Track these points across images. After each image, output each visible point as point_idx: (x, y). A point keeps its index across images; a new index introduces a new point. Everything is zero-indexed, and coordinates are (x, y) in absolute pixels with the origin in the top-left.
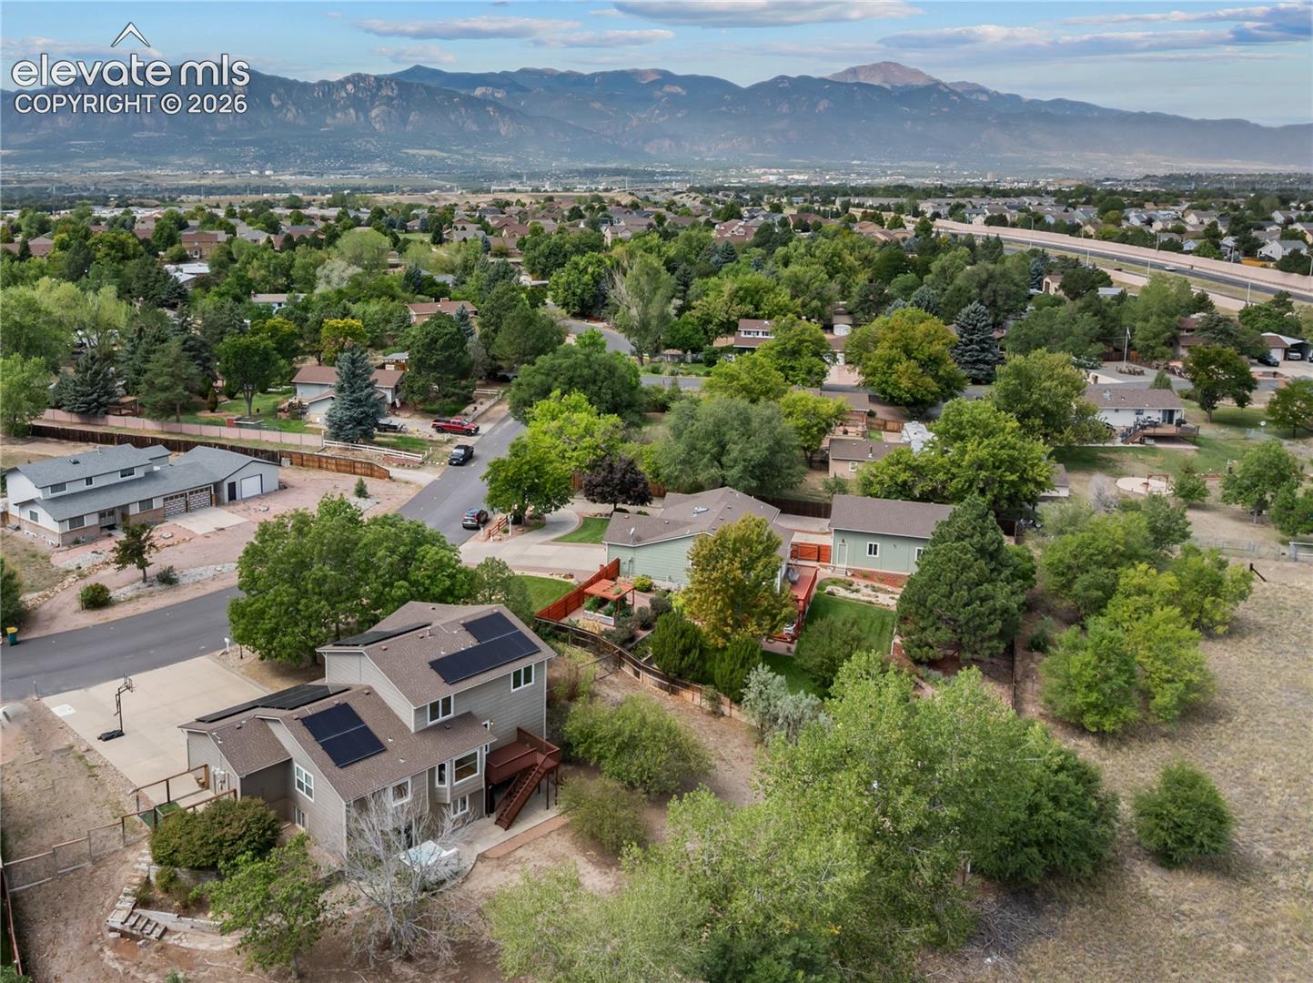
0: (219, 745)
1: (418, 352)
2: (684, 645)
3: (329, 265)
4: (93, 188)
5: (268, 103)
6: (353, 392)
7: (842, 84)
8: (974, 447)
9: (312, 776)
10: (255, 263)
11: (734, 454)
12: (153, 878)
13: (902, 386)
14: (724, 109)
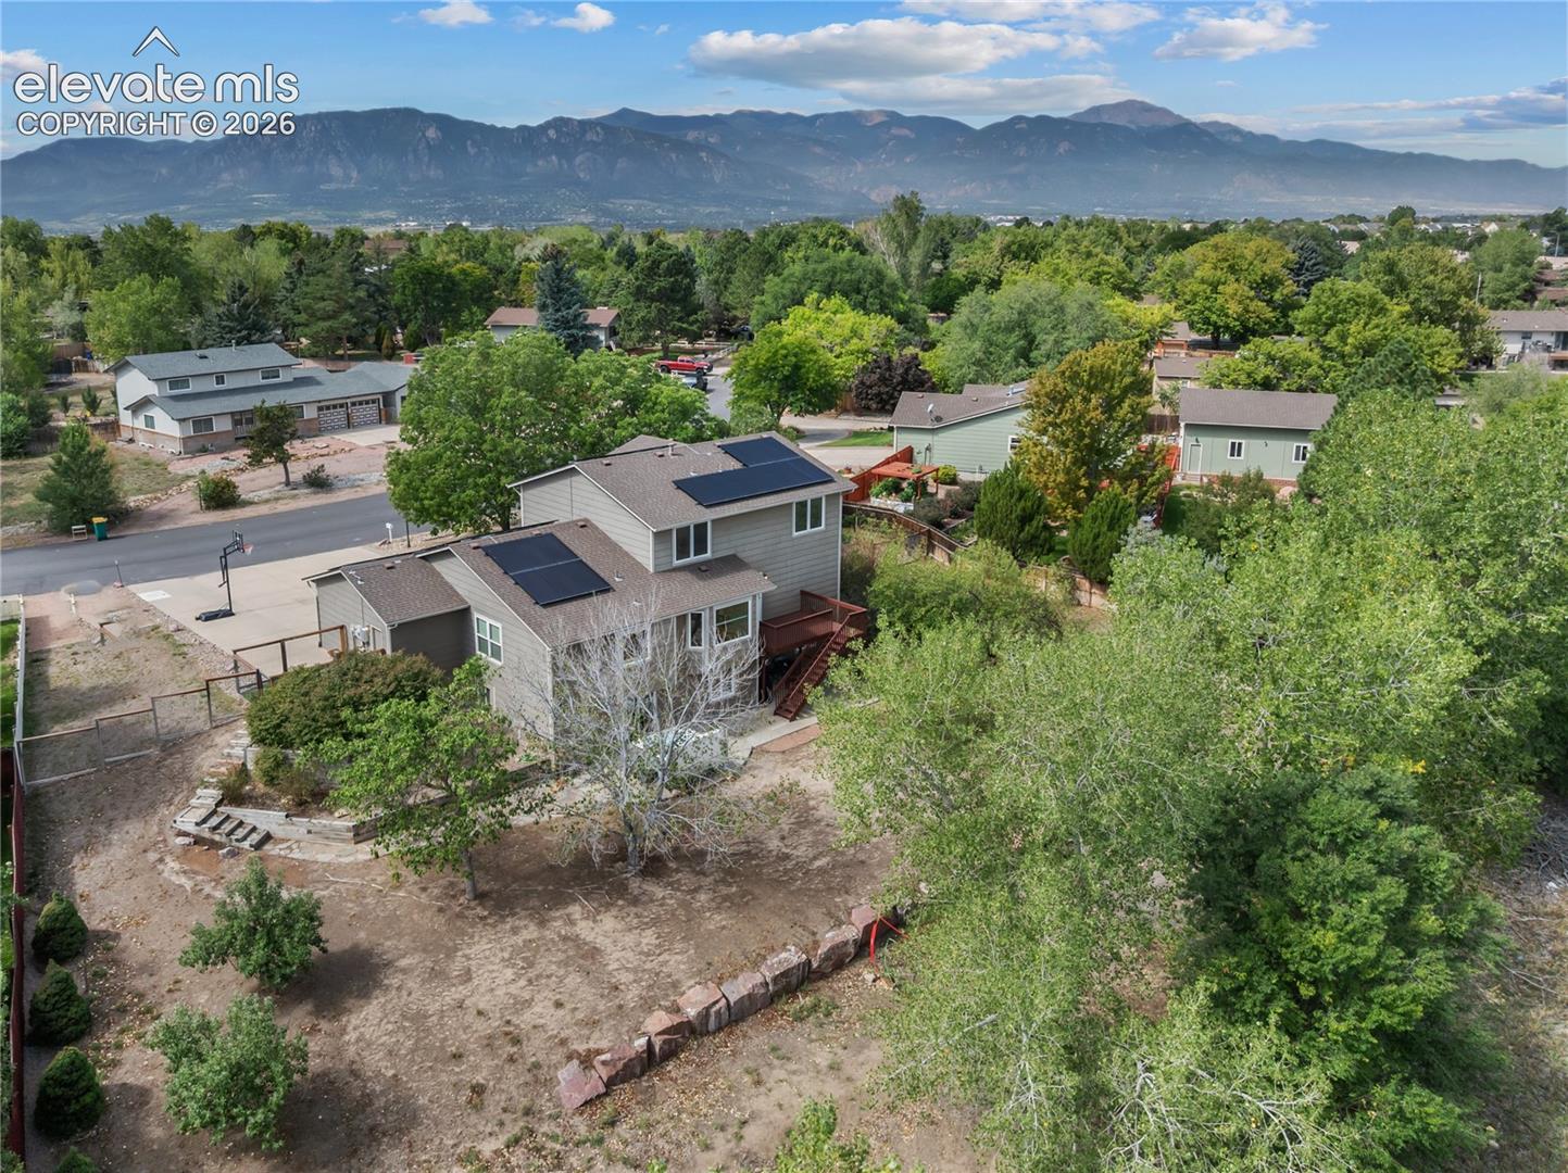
0: (359, 587)
1: (637, 279)
2: (1024, 509)
5: (465, 151)
6: (558, 310)
7: (1085, 124)
8: (1360, 328)
9: (499, 625)
11: (1044, 348)
12: (250, 766)
13: (1230, 312)
14: (956, 152)
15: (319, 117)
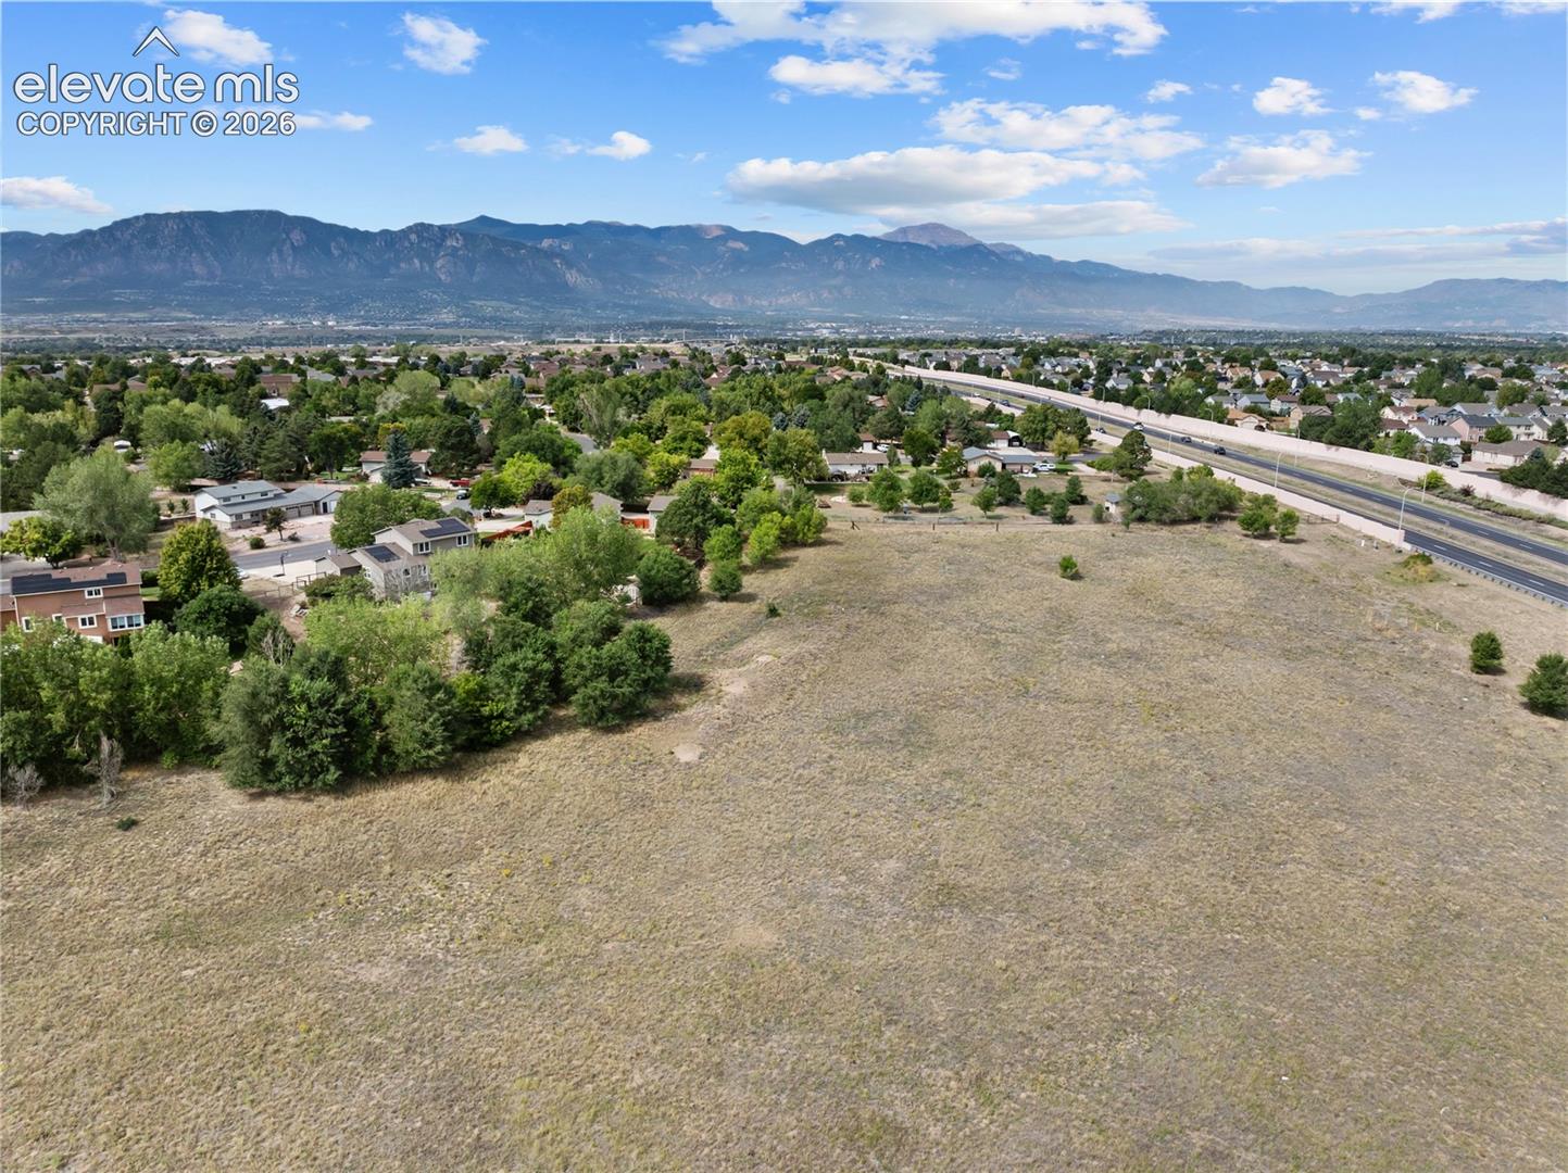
3: (386, 395)
4: (144, 339)
5: (329, 253)
6: (397, 458)
7: (893, 243)
9: (370, 567)
10: (328, 395)
12: (307, 600)
14: (784, 265)
15: (181, 216)
